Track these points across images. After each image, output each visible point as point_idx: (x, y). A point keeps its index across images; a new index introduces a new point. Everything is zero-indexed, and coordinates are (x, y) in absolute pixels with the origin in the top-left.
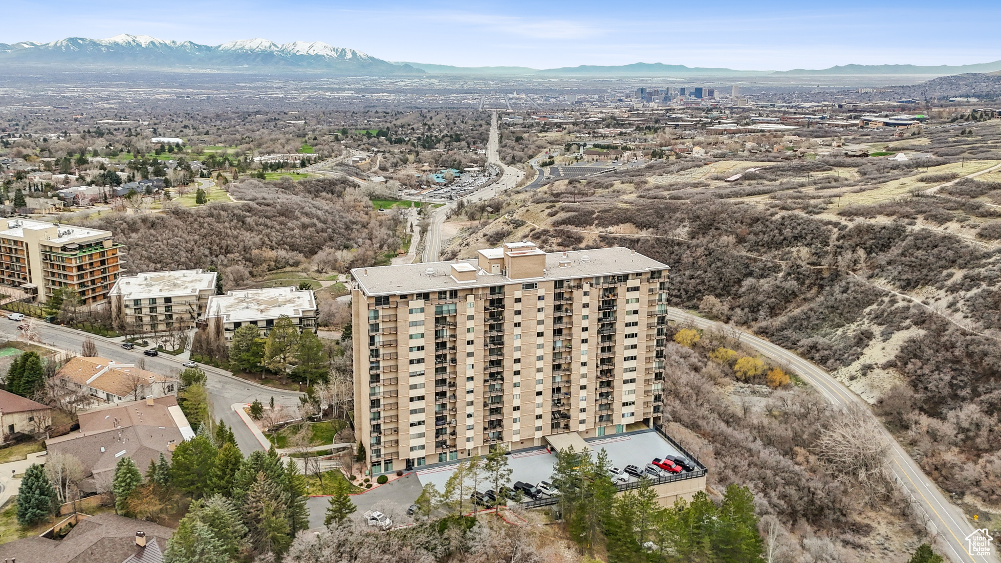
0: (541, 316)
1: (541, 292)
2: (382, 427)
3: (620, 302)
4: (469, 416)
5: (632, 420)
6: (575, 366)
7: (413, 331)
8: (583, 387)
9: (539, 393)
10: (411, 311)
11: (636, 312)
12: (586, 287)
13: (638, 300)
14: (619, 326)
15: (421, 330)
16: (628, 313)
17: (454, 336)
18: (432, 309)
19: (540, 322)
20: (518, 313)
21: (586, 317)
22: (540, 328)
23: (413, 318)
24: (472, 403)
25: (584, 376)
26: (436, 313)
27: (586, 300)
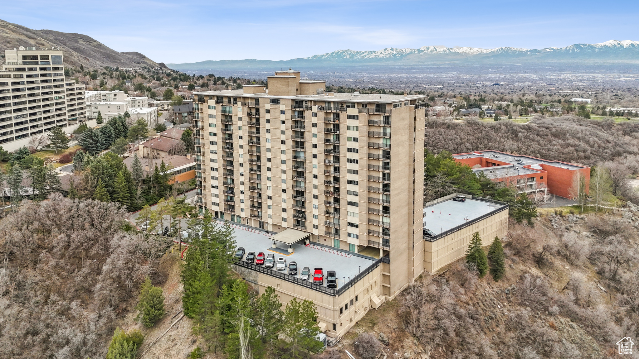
0: (283, 127)
1: (282, 107)
3: (342, 127)
4: (242, 192)
5: (356, 242)
6: (308, 176)
7: (210, 121)
8: (315, 197)
9: (284, 191)
10: (209, 107)
11: (356, 140)
12: (315, 109)
13: (357, 128)
14: (342, 150)
15: (215, 121)
16: (349, 139)
19: (283, 132)
20: (268, 121)
21: (315, 135)
22: (283, 137)
23: (210, 112)
24: (243, 183)
25: (315, 187)
26: (222, 111)
27: (315, 120)
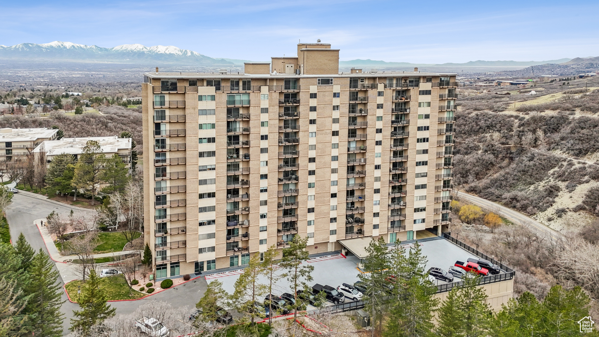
0: (336, 114)
1: (336, 89)
2: (169, 226)
3: (413, 105)
4: (263, 216)
5: (422, 227)
6: (369, 168)
7: (203, 120)
8: (377, 191)
9: (334, 195)
10: (200, 98)
11: (427, 117)
12: (381, 87)
13: (429, 104)
14: (412, 129)
15: (211, 119)
16: (420, 117)
17: (247, 130)
18: (223, 98)
19: (336, 121)
20: (313, 109)
21: (380, 118)
22: (336, 127)
23: (203, 105)
24: (265, 203)
25: (377, 179)
26: (229, 102)
27: (380, 100)
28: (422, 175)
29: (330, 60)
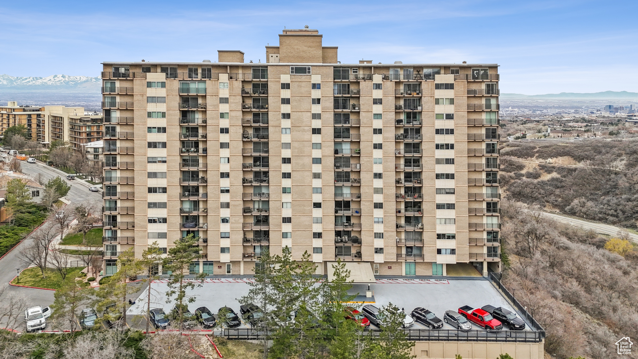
0: (316, 109)
3: (426, 101)
4: (225, 221)
5: (452, 260)
6: (365, 177)
7: (151, 107)
8: (378, 206)
9: (317, 205)
10: (149, 85)
11: (449, 117)
12: (378, 78)
13: (452, 101)
14: (427, 132)
15: (161, 107)
16: (439, 116)
17: (205, 121)
18: (175, 84)
19: (316, 116)
20: (286, 101)
21: (378, 116)
22: (317, 124)
23: (151, 92)
24: (227, 205)
25: (378, 191)
26: (181, 90)
27: (377, 94)
28: (448, 191)
29: (310, 47)
